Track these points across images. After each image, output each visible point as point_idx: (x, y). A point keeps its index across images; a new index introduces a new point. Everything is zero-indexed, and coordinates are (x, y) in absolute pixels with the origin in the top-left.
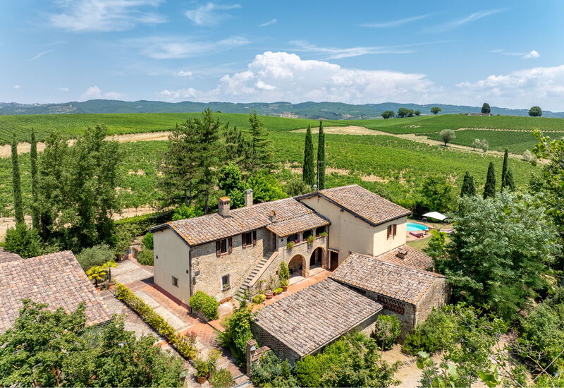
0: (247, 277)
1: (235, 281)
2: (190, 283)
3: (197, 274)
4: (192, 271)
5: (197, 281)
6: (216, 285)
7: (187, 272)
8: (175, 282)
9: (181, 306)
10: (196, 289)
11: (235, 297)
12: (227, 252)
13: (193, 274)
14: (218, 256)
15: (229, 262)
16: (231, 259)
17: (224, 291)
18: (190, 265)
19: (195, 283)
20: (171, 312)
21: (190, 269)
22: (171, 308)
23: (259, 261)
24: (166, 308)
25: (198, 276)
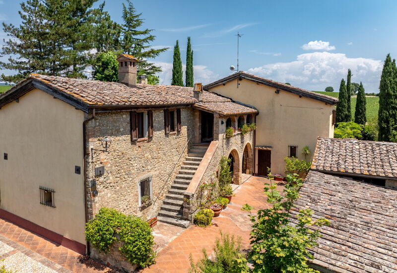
0: (171, 184)
1: (157, 191)
2: (86, 193)
3: (100, 173)
4: (91, 167)
5: (99, 187)
6: (130, 198)
7: (78, 170)
8: (48, 198)
9: (61, 247)
10: (98, 204)
11: (159, 218)
12: (146, 138)
13: (91, 174)
14: (133, 142)
15: (147, 155)
16: (151, 151)
17: (143, 208)
18: (86, 154)
19: (95, 193)
20: (43, 262)
21: (86, 163)
22: (39, 252)
23: (183, 160)
24: (27, 254)
25: (101, 179)
